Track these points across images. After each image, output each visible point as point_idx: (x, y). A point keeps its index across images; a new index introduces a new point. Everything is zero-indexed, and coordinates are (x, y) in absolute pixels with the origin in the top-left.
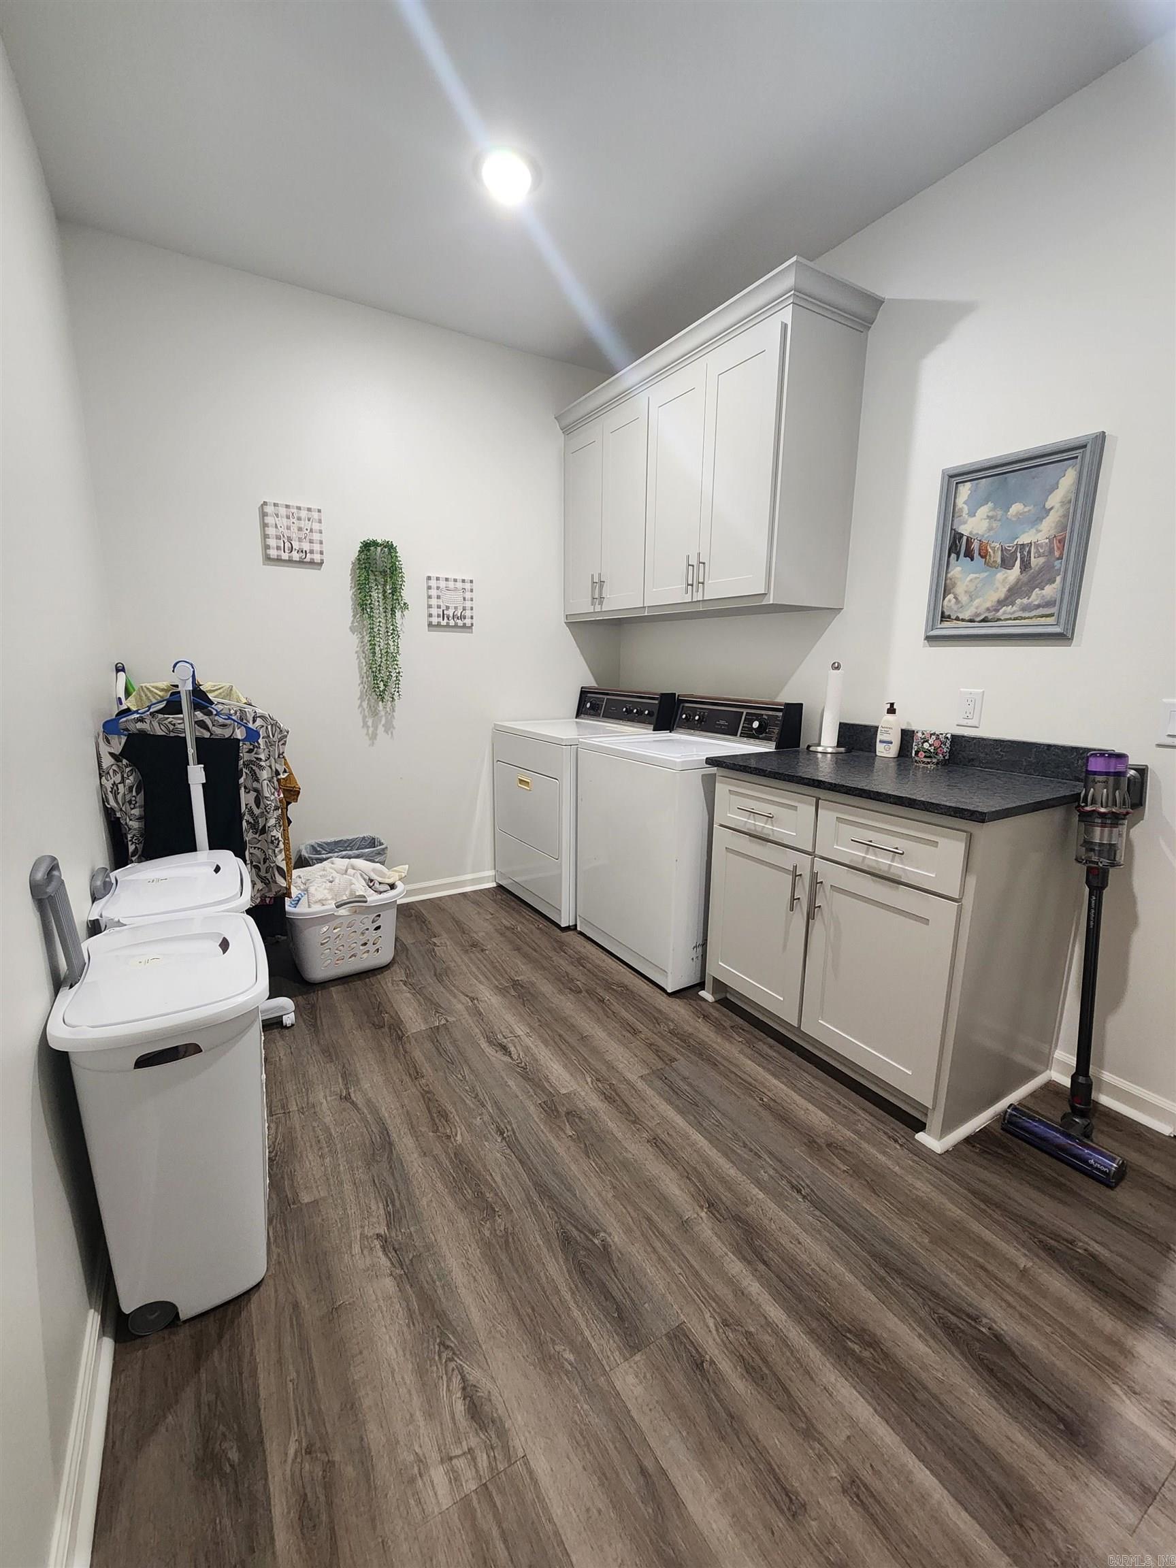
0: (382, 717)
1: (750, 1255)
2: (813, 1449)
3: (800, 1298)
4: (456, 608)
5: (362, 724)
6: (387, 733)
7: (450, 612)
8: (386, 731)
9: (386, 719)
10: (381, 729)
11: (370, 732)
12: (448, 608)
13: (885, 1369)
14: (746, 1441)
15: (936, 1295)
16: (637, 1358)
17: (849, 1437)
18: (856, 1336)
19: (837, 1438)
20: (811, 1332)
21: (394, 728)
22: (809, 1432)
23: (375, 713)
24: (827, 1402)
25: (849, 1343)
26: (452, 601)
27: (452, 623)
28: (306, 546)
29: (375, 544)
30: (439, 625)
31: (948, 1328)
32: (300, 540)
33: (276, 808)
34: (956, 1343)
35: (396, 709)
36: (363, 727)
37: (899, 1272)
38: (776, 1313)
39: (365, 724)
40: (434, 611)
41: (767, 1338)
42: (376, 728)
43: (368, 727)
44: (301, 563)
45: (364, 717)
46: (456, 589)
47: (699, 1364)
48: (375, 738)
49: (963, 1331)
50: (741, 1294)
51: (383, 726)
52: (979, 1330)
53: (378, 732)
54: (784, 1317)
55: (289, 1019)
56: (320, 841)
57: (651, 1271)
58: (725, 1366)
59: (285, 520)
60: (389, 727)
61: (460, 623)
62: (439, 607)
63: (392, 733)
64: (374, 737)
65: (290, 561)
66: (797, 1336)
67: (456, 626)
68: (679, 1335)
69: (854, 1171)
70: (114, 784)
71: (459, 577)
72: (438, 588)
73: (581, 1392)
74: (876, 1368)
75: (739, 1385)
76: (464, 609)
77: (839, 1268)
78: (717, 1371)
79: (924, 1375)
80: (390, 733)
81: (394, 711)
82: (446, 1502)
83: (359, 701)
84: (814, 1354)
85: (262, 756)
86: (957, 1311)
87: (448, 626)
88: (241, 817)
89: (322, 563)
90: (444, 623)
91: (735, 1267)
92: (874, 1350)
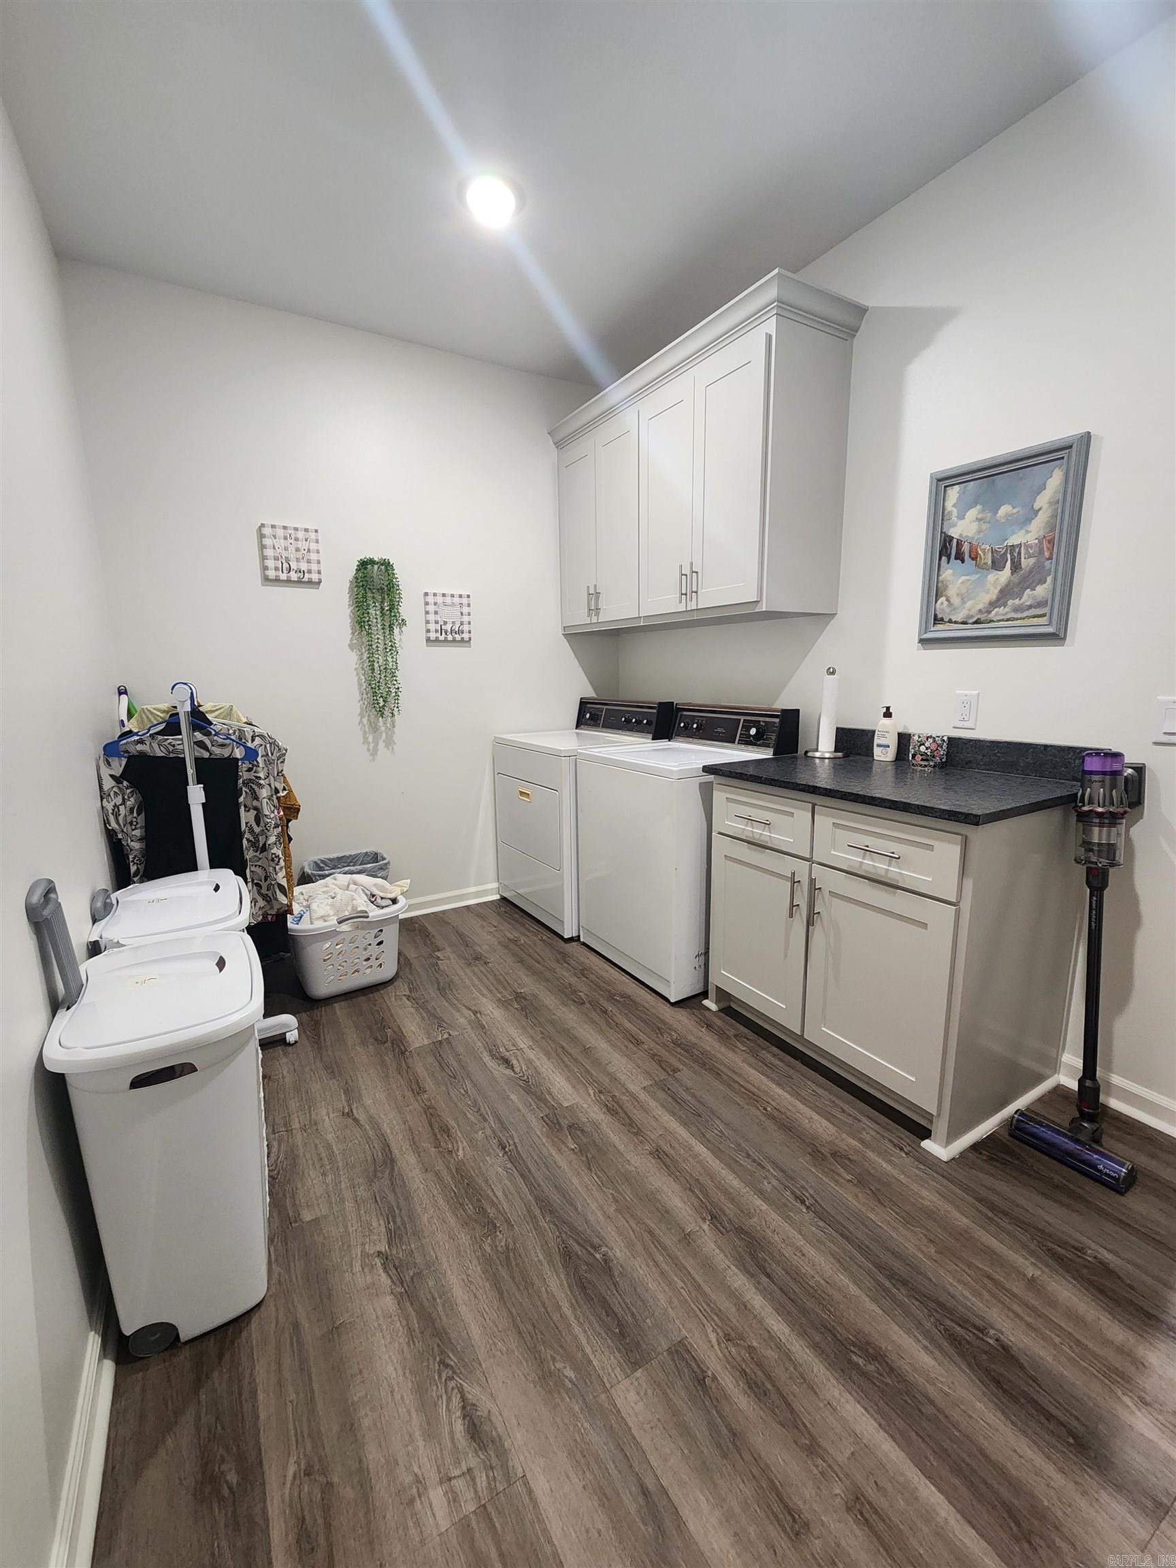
0: (382, 732)
1: (753, 1269)
2: (817, 1467)
3: (803, 1311)
4: (453, 623)
5: (362, 741)
6: (388, 749)
7: (448, 627)
8: (387, 746)
9: (387, 735)
10: (381, 745)
11: (371, 748)
12: (445, 623)
13: (890, 1382)
14: (747, 1457)
15: (942, 1305)
16: (639, 1373)
17: (853, 1454)
18: (860, 1349)
19: (841, 1453)
20: (815, 1346)
21: (395, 744)
22: (812, 1449)
23: (375, 729)
24: (831, 1417)
25: (854, 1357)
26: (450, 616)
27: (450, 638)
28: (304, 566)
29: (372, 562)
30: (437, 640)
31: (954, 1340)
32: (298, 560)
33: (276, 826)
34: (962, 1354)
35: (396, 724)
36: (363, 743)
37: (905, 1283)
38: (778, 1326)
39: (365, 739)
40: (432, 627)
41: (771, 1354)
42: (377, 744)
43: (368, 743)
44: (300, 582)
45: (365, 733)
46: (453, 605)
47: (701, 1381)
48: (376, 754)
49: (968, 1343)
50: (743, 1307)
51: (384, 741)
52: (987, 1342)
53: (379, 747)
54: (787, 1331)
55: (292, 1036)
56: (322, 857)
57: (652, 1286)
58: (728, 1381)
59: (282, 541)
60: (389, 743)
61: (458, 637)
62: (437, 622)
63: (393, 749)
64: (374, 753)
65: (289, 581)
66: (800, 1350)
67: (454, 640)
68: (681, 1352)
69: (859, 1181)
70: (115, 806)
71: (457, 593)
72: (435, 604)
73: (582, 1410)
74: (881, 1382)
75: (742, 1400)
76: (462, 624)
77: (843, 1280)
78: (721, 1389)
79: (931, 1390)
80: (390, 748)
81: (394, 727)
82: (444, 1525)
83: (359, 718)
84: (818, 1369)
85: (262, 775)
86: (963, 1322)
87: (446, 640)
88: (241, 835)
89: (319, 582)
90: (442, 638)
91: (739, 1280)
92: (879, 1363)
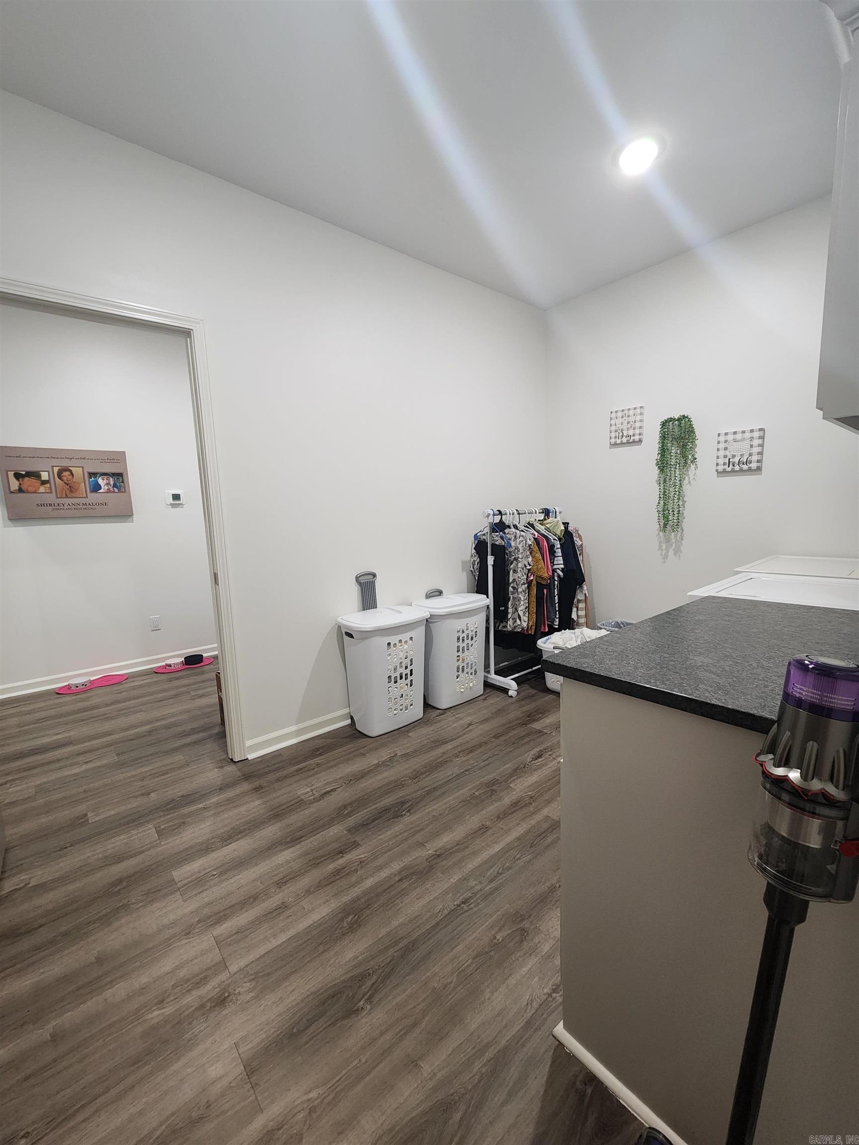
0: (673, 543)
1: (404, 874)
2: (302, 893)
3: (378, 895)
4: (742, 455)
5: (658, 548)
6: (676, 556)
7: (736, 460)
8: (675, 554)
9: (676, 545)
10: (671, 552)
11: (663, 553)
12: (734, 456)
13: (337, 932)
14: (308, 868)
15: (387, 976)
16: (345, 832)
17: (304, 908)
18: (357, 921)
19: (305, 903)
20: (358, 898)
21: (681, 552)
22: (308, 892)
23: (668, 540)
24: (321, 901)
25: (352, 916)
26: (739, 450)
27: (737, 468)
28: (631, 432)
30: (724, 471)
31: (361, 978)
32: (628, 429)
34: (352, 979)
35: (684, 538)
36: (659, 550)
37: (403, 956)
38: (369, 883)
39: (660, 548)
40: (721, 461)
41: (354, 878)
42: (668, 552)
43: (662, 550)
44: (628, 443)
45: (660, 542)
46: (743, 439)
47: (341, 852)
48: (667, 558)
49: (360, 987)
50: (380, 868)
51: (674, 550)
53: (669, 554)
54: (367, 886)
55: (510, 693)
56: (623, 620)
57: (389, 833)
58: (341, 862)
59: (621, 419)
60: (677, 551)
61: (745, 467)
62: (725, 457)
63: (679, 556)
64: (665, 557)
65: (622, 443)
66: (357, 891)
67: (741, 470)
68: (355, 845)
71: (748, 428)
72: (726, 441)
73: (332, 817)
74: (338, 927)
75: (331, 867)
76: (751, 455)
77: (401, 919)
78: (337, 859)
79: (332, 953)
80: (678, 555)
81: (682, 539)
83: (658, 532)
84: (346, 898)
87: (733, 471)
89: (640, 441)
90: (729, 469)
91: (396, 867)
92: (347, 929)
